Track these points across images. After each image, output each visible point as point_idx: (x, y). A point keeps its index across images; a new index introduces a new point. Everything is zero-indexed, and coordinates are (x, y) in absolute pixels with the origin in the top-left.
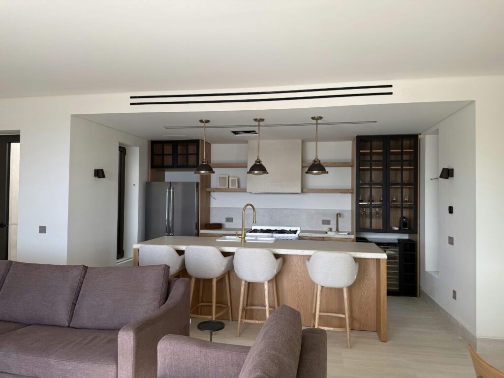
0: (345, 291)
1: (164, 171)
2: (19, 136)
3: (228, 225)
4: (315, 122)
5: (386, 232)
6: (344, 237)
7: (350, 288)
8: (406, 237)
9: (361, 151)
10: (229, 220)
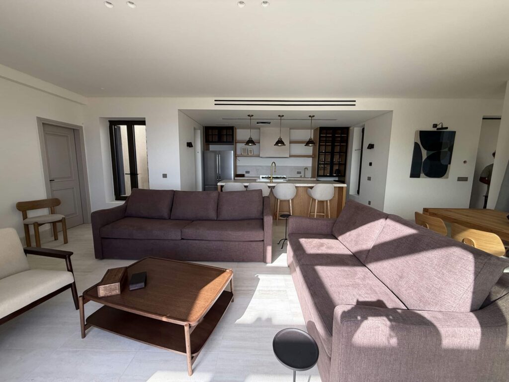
0: (328, 202)
1: (209, 144)
2: (145, 121)
3: (246, 175)
4: (310, 118)
7: (330, 200)
10: (248, 172)
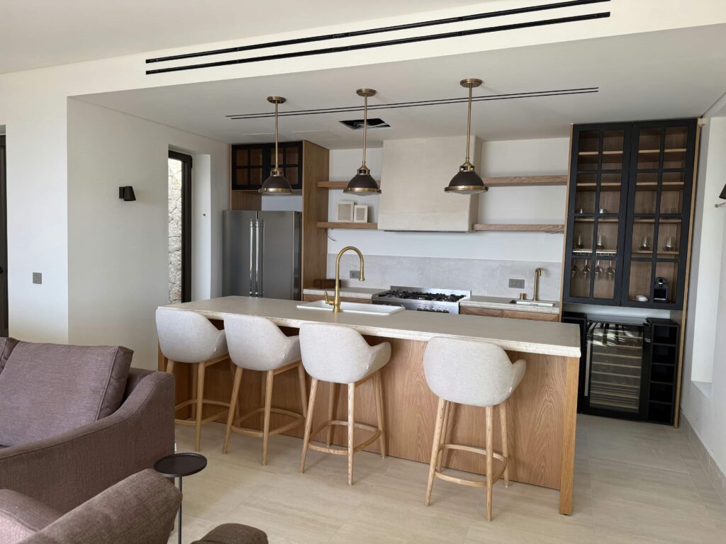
0: (489, 413)
2: (5, 137)
3: (354, 283)
5: (620, 305)
6: (546, 310)
8: (665, 314)
9: (581, 153)
10: (355, 275)
